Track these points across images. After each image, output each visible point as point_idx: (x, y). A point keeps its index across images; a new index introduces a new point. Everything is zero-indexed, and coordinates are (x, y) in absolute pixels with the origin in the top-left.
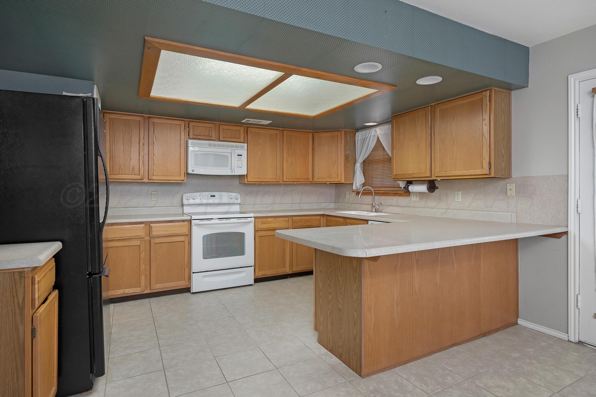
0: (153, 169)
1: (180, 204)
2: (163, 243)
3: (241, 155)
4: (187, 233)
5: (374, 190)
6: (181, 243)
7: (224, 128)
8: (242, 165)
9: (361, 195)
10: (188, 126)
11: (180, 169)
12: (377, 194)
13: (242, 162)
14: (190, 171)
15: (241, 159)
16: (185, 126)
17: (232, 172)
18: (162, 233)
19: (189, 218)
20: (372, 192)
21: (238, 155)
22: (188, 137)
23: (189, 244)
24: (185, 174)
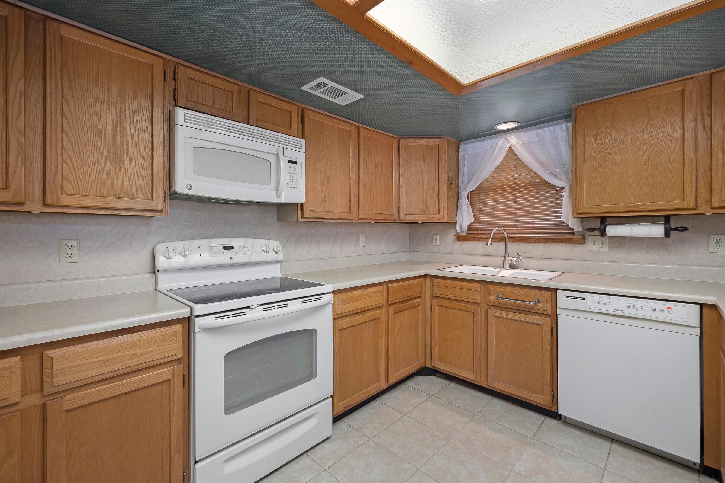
0: (62, 173)
1: (148, 267)
2: (97, 402)
3: (295, 163)
4: (180, 355)
5: (508, 234)
6: (160, 387)
7: (258, 99)
8: (296, 182)
9: (492, 241)
10: (172, 75)
11: (150, 180)
12: (512, 240)
13: (296, 176)
14: (180, 187)
15: (294, 169)
16: (165, 74)
17: (278, 196)
18: (93, 373)
19: (184, 312)
20: (505, 237)
21: (290, 162)
22: (173, 102)
23: (184, 383)
24: (164, 196)
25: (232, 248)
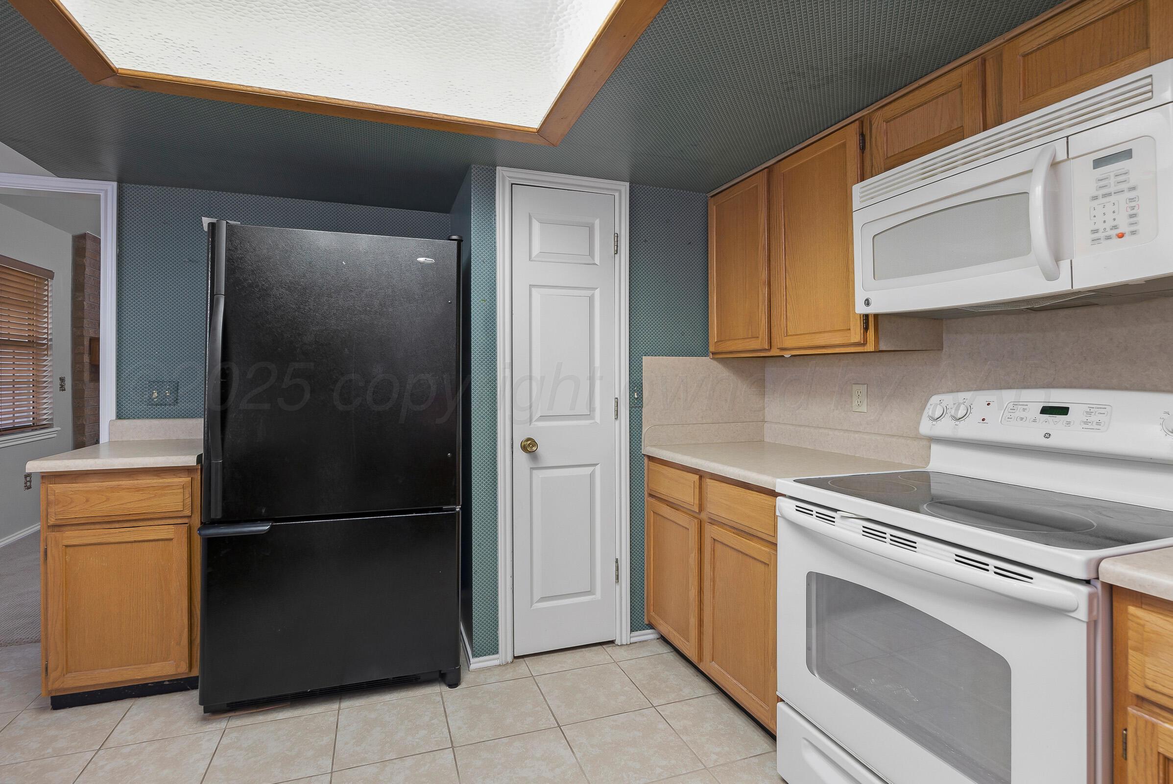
8: (1132, 216)
15: (1122, 178)
25: (1064, 411)
